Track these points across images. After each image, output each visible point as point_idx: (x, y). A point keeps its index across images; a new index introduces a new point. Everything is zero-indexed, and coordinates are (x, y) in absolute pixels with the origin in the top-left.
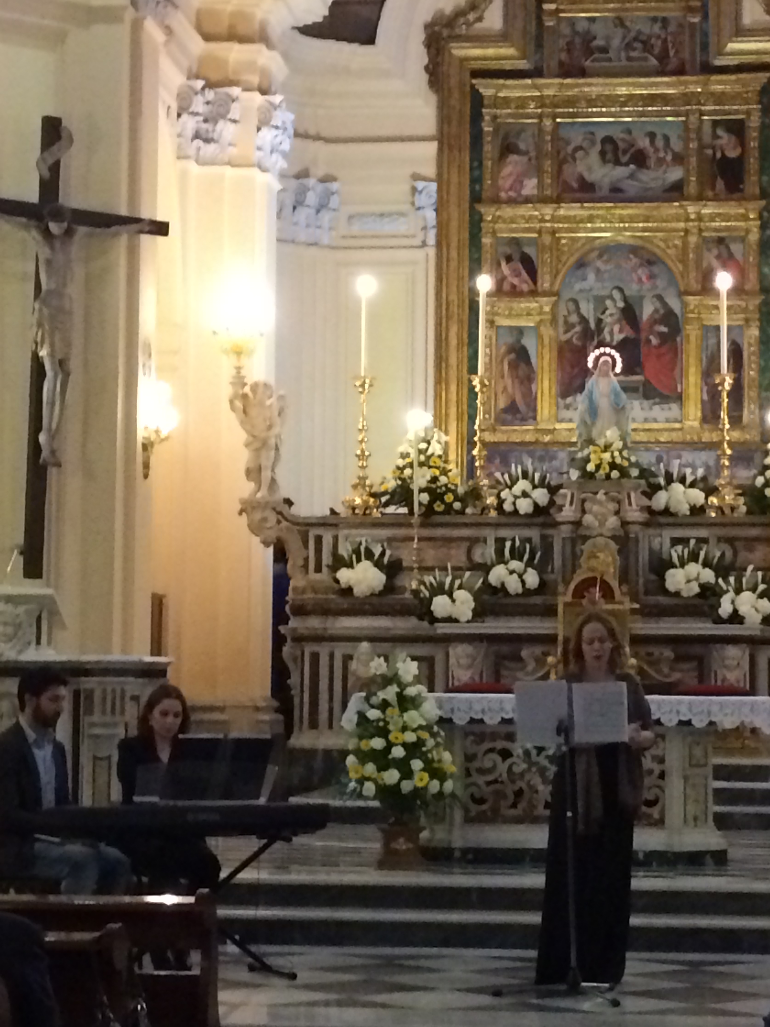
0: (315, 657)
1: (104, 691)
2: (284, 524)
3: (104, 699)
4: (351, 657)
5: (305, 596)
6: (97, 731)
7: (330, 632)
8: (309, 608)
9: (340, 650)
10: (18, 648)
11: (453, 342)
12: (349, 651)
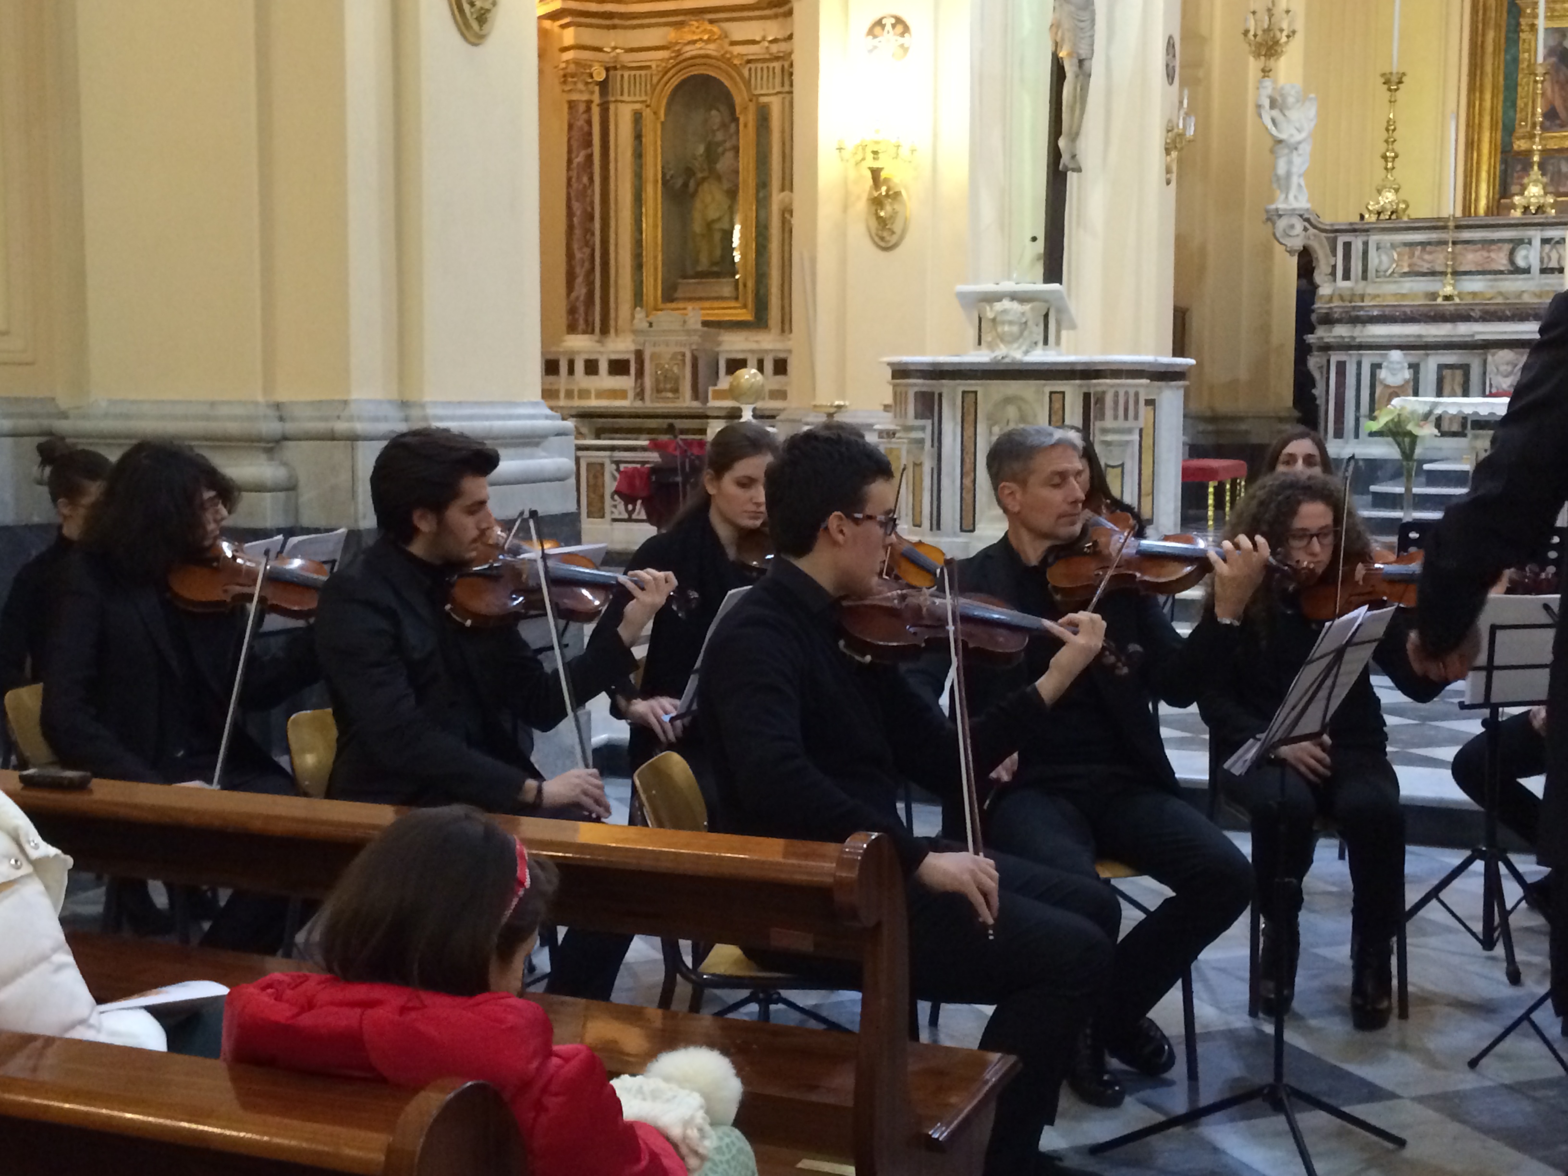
0: (1341, 366)
1: (1116, 395)
2: (1312, 231)
3: (1116, 403)
4: (1379, 366)
5: (1332, 305)
6: (1109, 438)
7: (1358, 340)
8: (1336, 316)
9: (1368, 358)
10: (1024, 348)
11: (1490, 48)
12: (1377, 360)
